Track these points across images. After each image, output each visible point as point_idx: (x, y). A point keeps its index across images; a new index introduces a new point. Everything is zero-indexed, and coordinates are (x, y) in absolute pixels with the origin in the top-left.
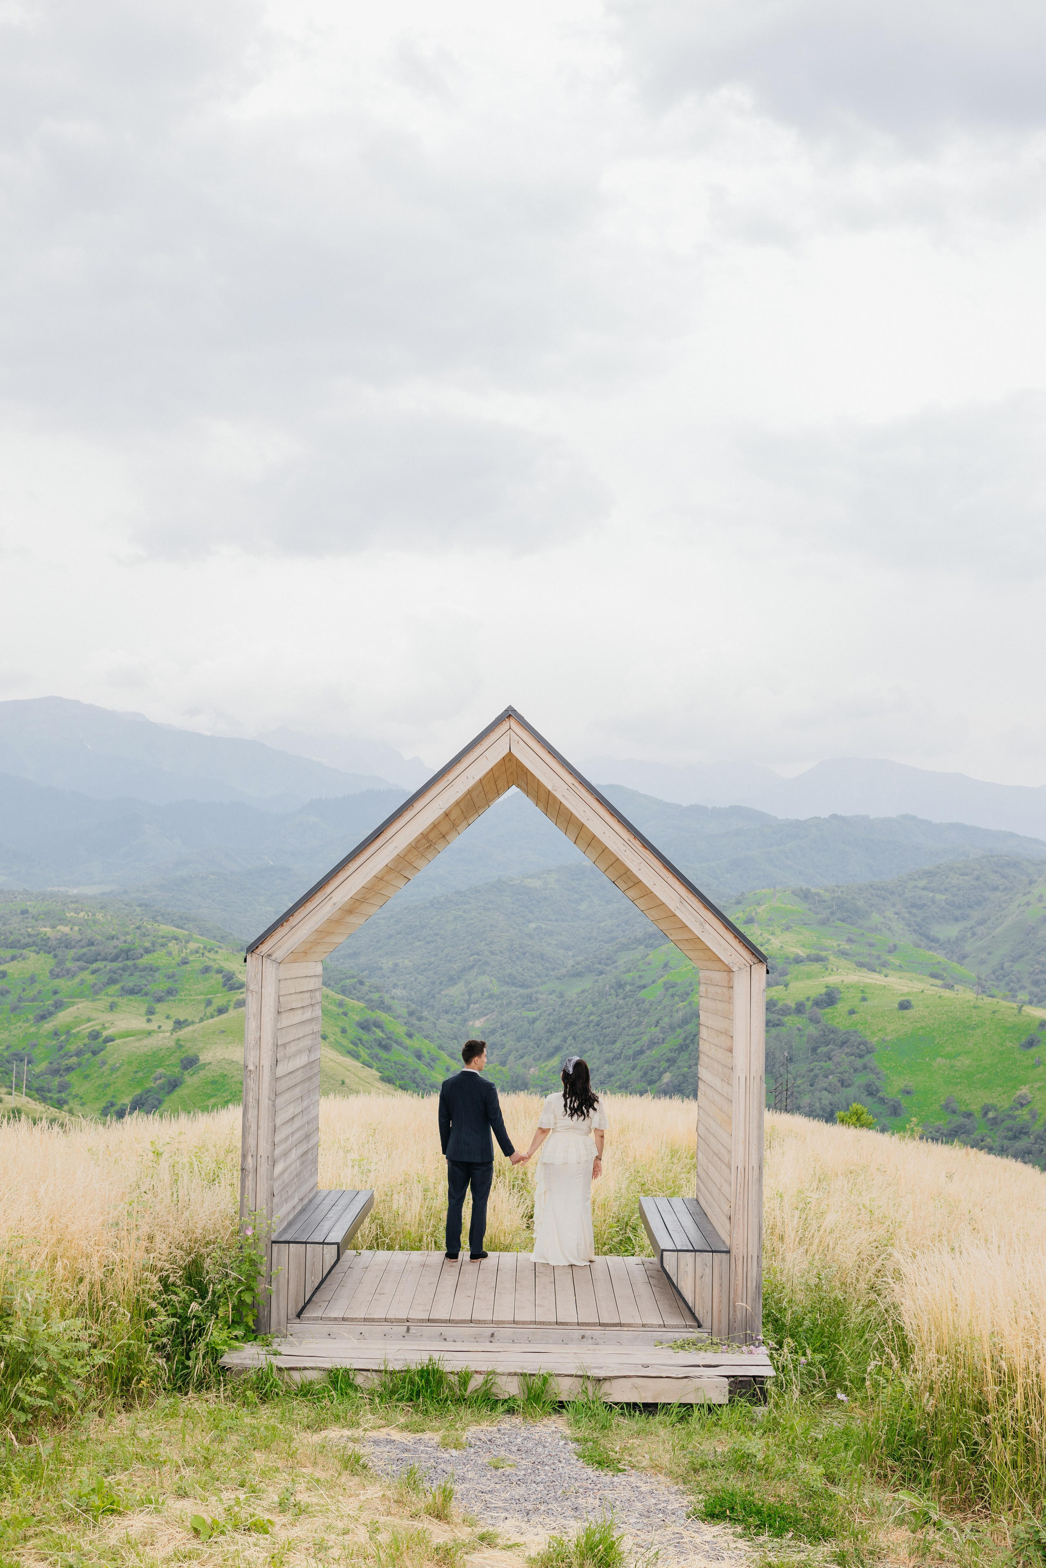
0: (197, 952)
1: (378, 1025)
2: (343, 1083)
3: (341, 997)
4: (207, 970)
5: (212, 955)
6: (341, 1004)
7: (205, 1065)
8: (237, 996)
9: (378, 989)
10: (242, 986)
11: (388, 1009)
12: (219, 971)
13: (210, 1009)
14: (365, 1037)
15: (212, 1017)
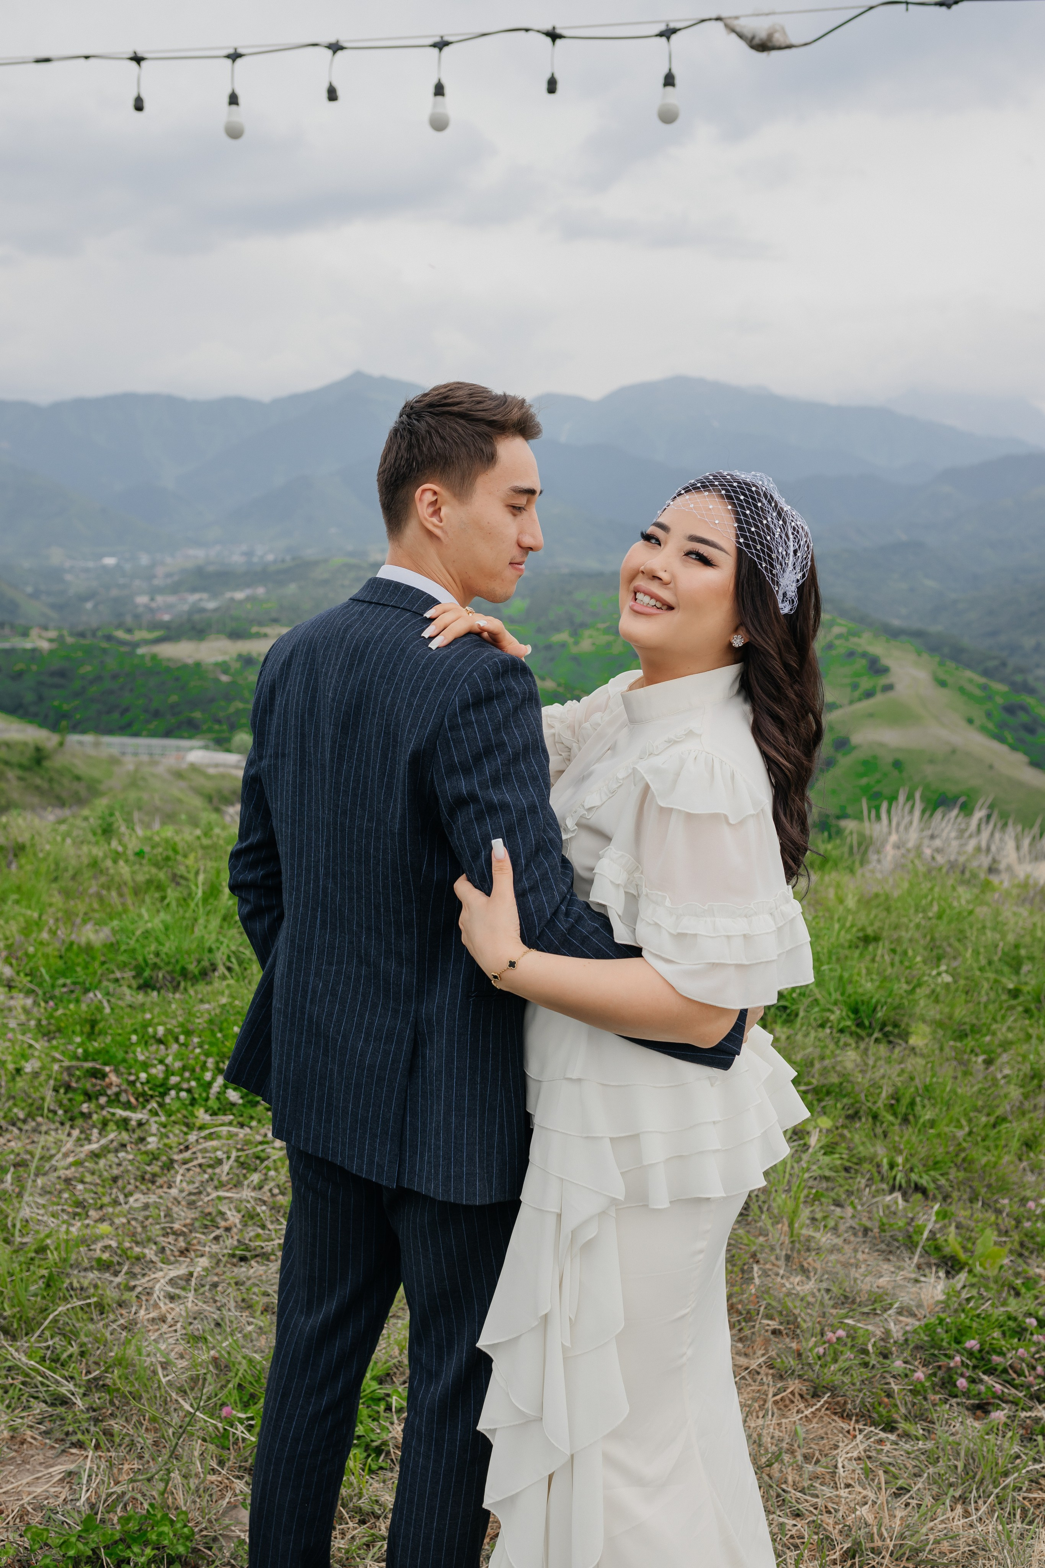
0: (839, 636)
1: (1023, 708)
2: (991, 767)
3: (982, 680)
4: (851, 654)
5: (855, 640)
6: (985, 688)
7: (855, 748)
8: (883, 681)
9: (1020, 670)
10: (885, 670)
11: (1031, 691)
12: (864, 655)
13: (857, 694)
14: (1011, 720)
15: (860, 700)
